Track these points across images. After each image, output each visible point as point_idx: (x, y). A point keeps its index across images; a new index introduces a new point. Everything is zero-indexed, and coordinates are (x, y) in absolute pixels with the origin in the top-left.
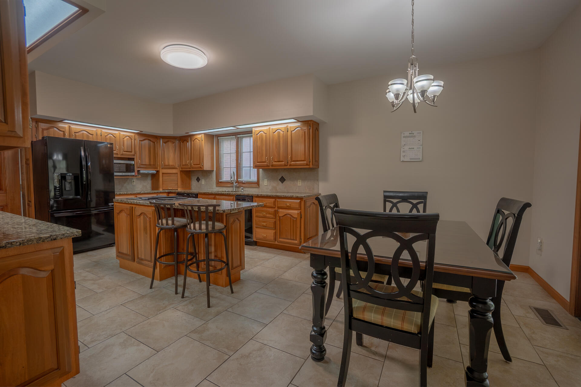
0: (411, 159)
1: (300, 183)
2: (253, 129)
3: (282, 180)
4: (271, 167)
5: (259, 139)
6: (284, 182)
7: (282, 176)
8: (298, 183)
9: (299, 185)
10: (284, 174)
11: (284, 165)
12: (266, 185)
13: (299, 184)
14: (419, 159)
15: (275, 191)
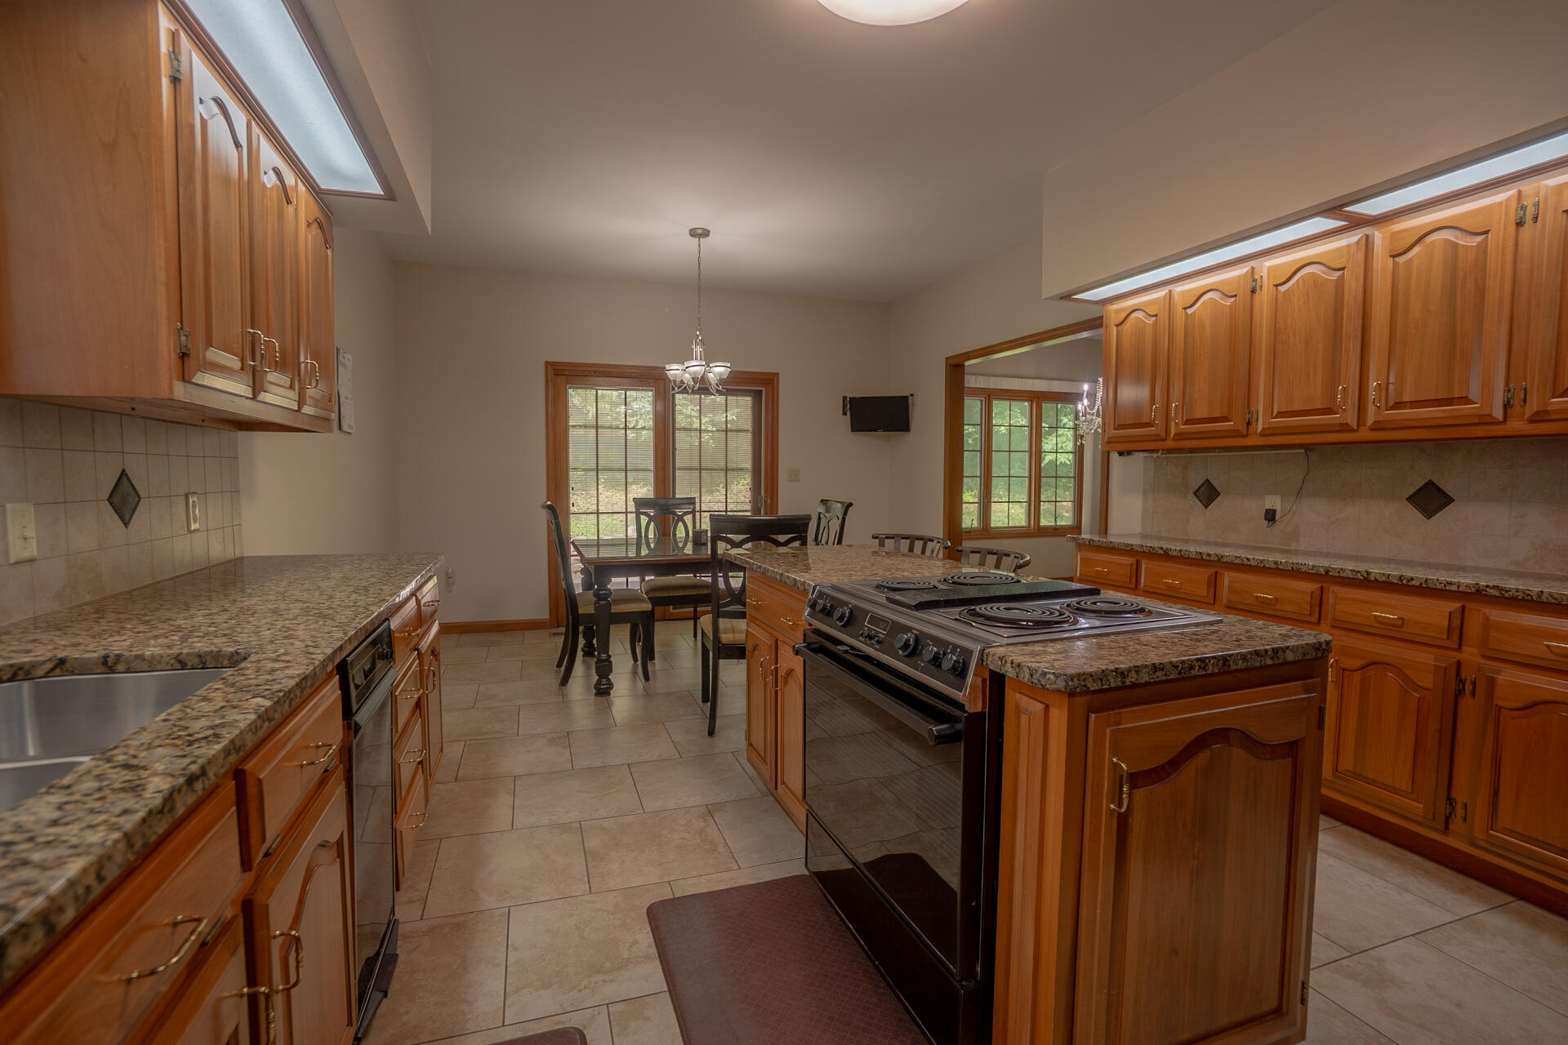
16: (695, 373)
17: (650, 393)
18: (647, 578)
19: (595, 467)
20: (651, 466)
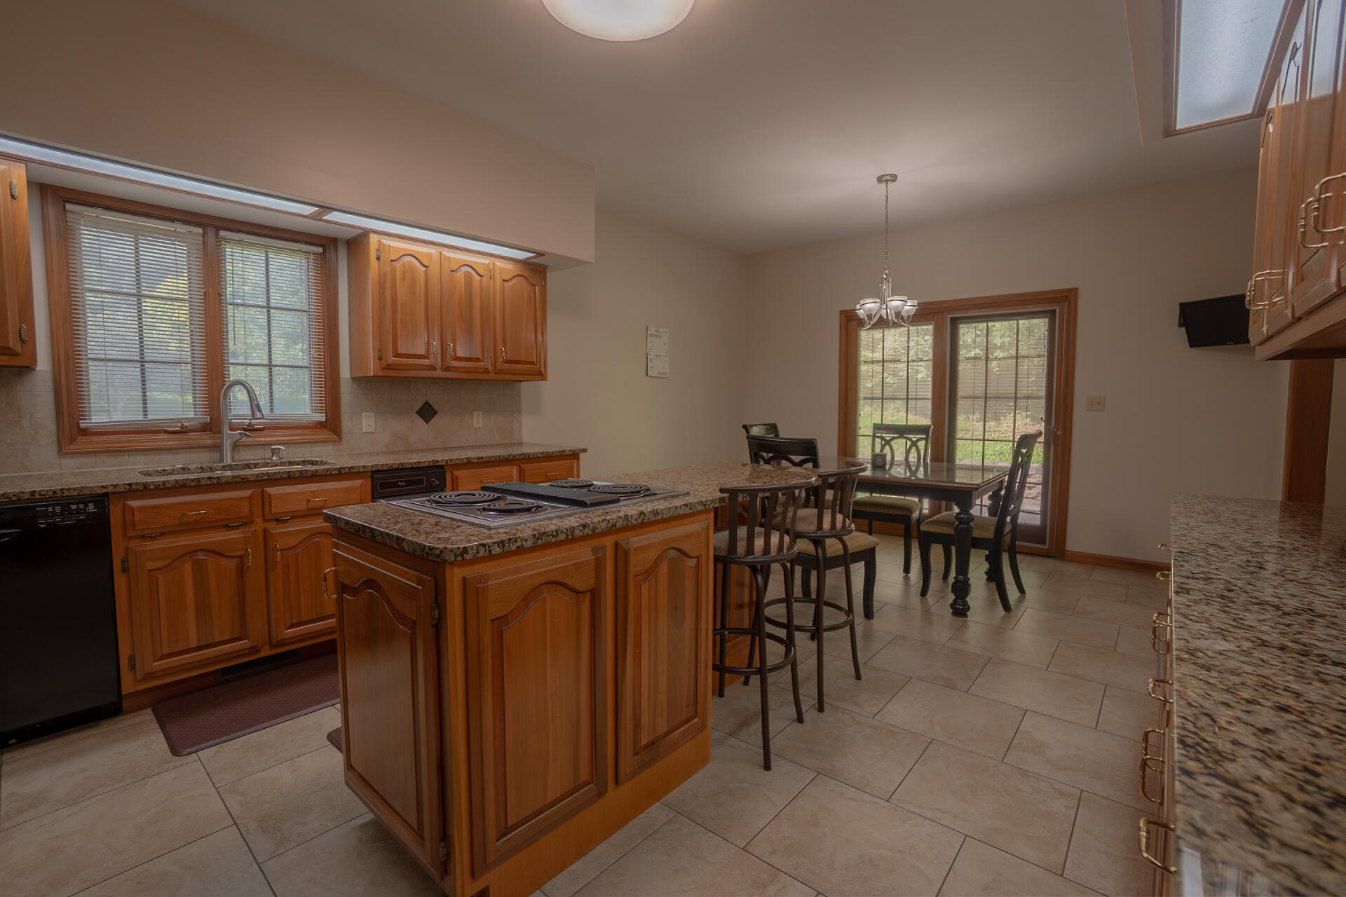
0: (659, 373)
1: (478, 420)
2: (374, 239)
3: (427, 413)
4: (439, 373)
5: (403, 278)
6: (435, 417)
7: (427, 402)
8: (475, 420)
9: (476, 425)
10: (434, 396)
11: (482, 370)
12: (370, 430)
13: (478, 422)
14: (666, 374)
15: (401, 449)
16: (870, 310)
17: (931, 328)
18: (874, 495)
19: (881, 396)
20: (930, 395)
